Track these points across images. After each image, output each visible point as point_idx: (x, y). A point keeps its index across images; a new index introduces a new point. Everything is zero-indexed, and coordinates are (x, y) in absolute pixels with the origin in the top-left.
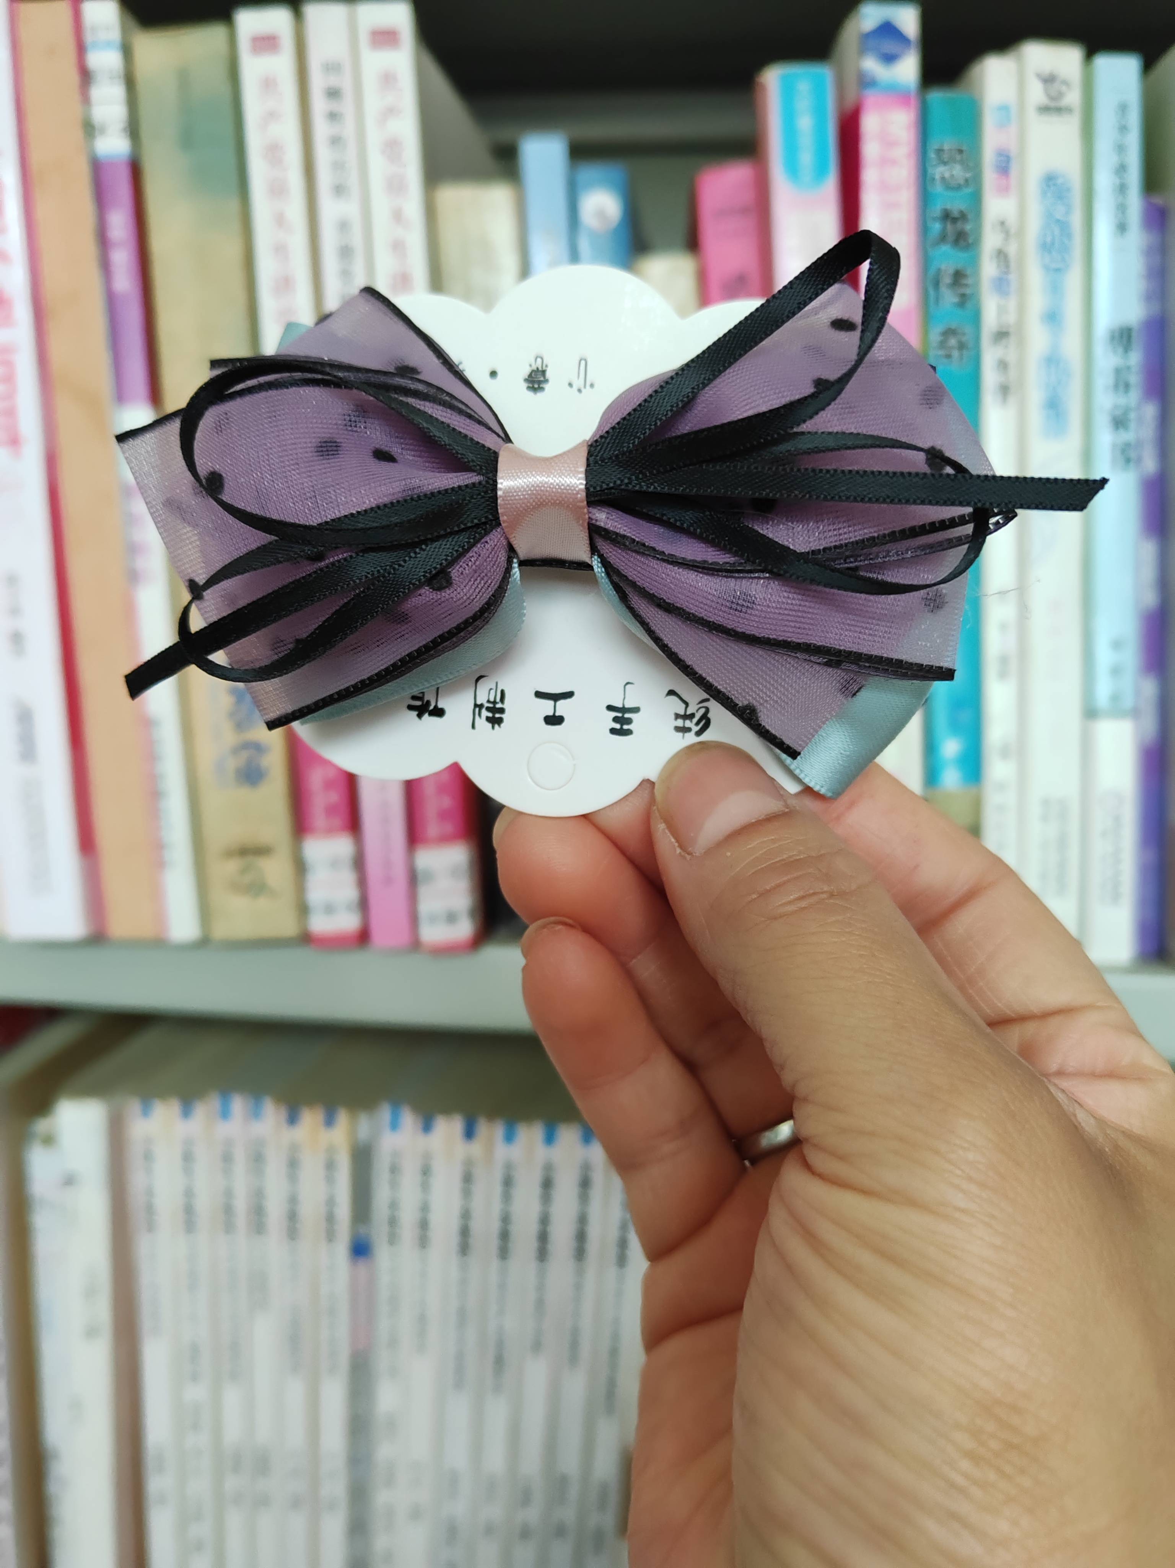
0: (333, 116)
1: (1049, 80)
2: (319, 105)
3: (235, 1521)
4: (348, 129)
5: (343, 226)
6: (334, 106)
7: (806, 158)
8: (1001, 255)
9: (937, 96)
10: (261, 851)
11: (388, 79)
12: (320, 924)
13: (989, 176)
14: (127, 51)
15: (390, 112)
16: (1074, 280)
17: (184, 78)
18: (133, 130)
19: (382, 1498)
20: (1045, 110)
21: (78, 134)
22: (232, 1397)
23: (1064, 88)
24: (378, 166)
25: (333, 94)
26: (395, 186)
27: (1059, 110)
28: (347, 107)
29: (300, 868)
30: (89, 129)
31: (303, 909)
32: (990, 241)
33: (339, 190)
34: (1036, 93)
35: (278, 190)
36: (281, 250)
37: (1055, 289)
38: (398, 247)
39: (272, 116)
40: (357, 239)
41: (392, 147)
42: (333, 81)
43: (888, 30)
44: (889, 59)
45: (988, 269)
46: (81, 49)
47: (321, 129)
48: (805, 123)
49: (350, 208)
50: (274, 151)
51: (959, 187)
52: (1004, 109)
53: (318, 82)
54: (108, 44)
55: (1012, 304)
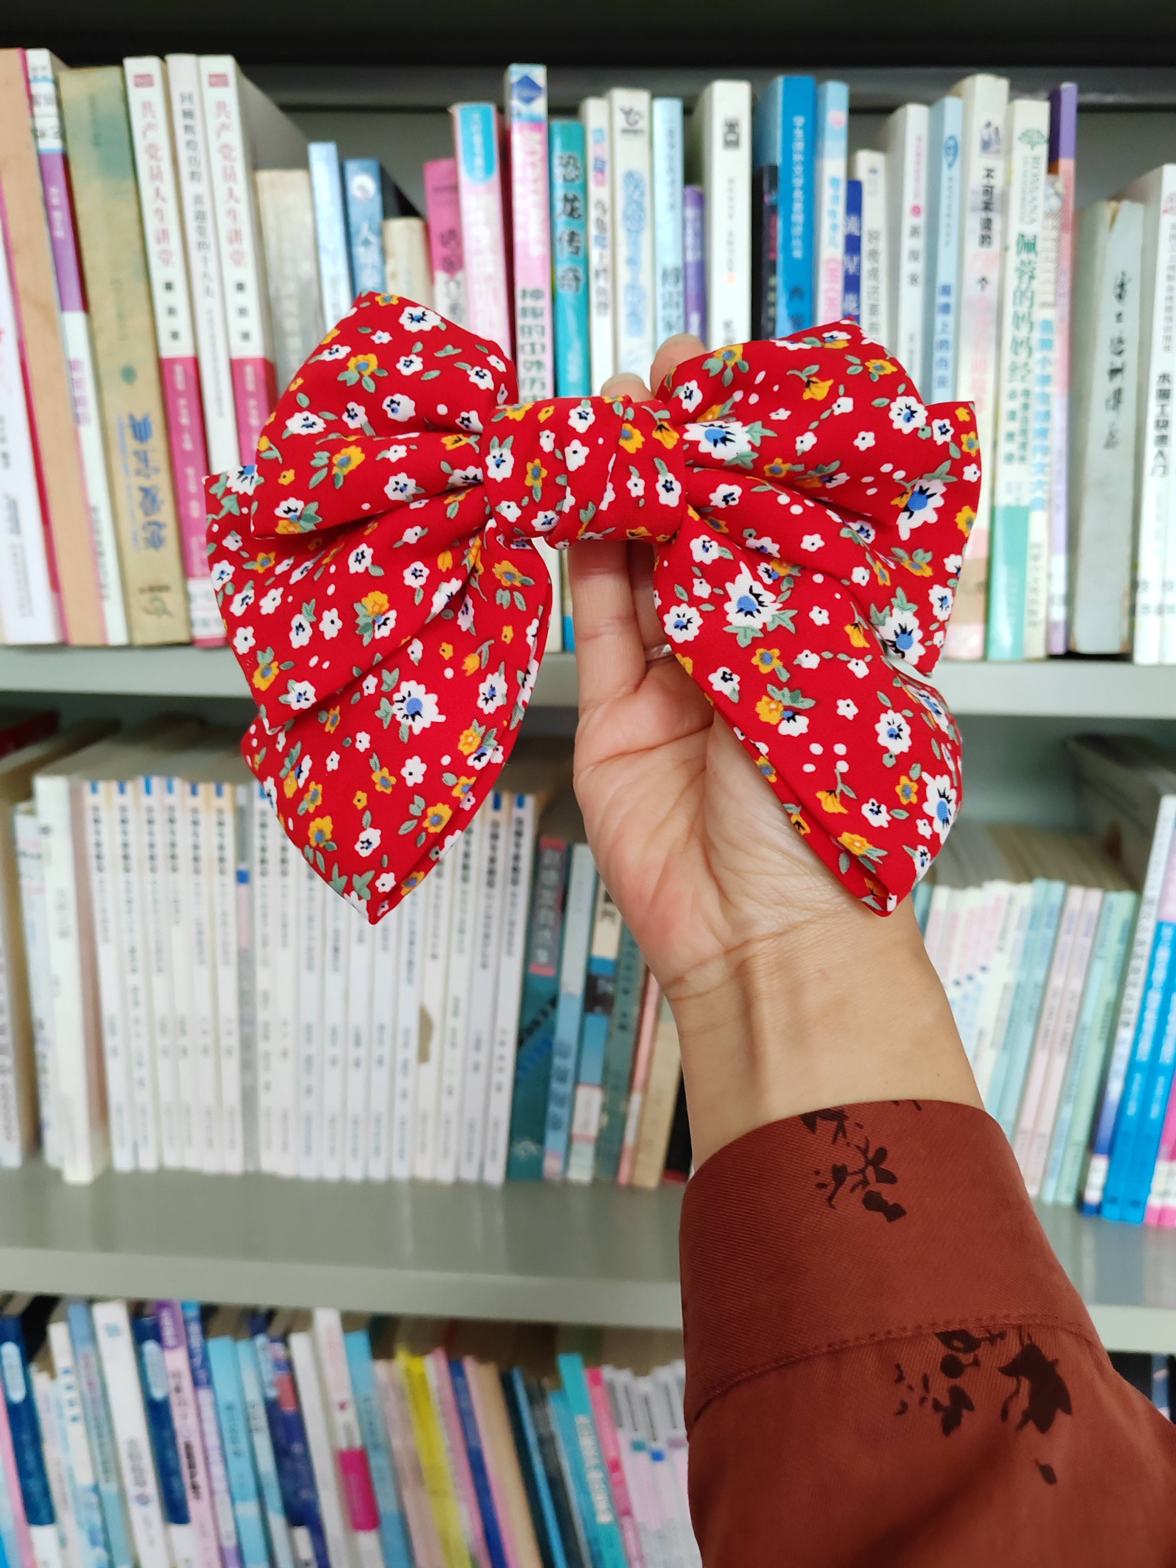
0: (188, 129)
1: (628, 113)
2: (179, 122)
3: (164, 1067)
4: (199, 137)
5: (198, 199)
6: (189, 122)
7: (479, 161)
8: (600, 223)
9: (558, 124)
10: (165, 588)
11: (221, 106)
12: (200, 633)
13: (591, 174)
14: (56, 83)
15: (224, 127)
16: (645, 238)
17: (93, 101)
18: (63, 135)
19: (262, 1046)
20: (625, 131)
21: (30, 137)
22: (159, 982)
23: (637, 117)
24: (218, 162)
25: (188, 114)
26: (229, 176)
27: (636, 132)
28: (197, 123)
29: (187, 597)
30: (35, 134)
31: (190, 623)
32: (593, 214)
33: (193, 176)
34: (620, 121)
35: (156, 175)
36: (159, 212)
37: (635, 245)
38: (232, 213)
39: (150, 127)
40: (207, 207)
41: (225, 150)
42: (187, 106)
43: (527, 82)
44: (529, 100)
45: (593, 231)
46: (28, 82)
47: (182, 138)
48: (478, 140)
49: (201, 188)
50: (152, 149)
51: (573, 180)
52: (600, 131)
53: (178, 107)
54: (44, 79)
55: (607, 253)
